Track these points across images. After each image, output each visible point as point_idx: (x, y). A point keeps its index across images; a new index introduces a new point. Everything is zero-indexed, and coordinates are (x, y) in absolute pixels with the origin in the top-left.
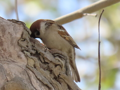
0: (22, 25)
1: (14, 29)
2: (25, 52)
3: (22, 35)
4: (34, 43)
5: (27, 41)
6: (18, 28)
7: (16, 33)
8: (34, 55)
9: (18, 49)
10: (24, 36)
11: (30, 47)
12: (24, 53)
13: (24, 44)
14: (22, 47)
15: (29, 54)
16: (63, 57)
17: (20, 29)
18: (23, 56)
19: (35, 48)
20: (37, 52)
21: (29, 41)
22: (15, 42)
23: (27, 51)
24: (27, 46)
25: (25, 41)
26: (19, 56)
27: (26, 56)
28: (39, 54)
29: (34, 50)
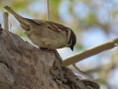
0: (54, 54)
1: (46, 58)
2: (57, 80)
3: (54, 64)
4: (66, 72)
5: (59, 70)
6: (50, 56)
7: (48, 62)
8: (66, 84)
9: (50, 77)
10: (56, 65)
11: (62, 76)
12: (56, 82)
13: (56, 73)
14: (54, 76)
15: (61, 82)
16: (94, 85)
17: (52, 58)
18: (55, 84)
19: (67, 77)
20: (69, 81)
21: (61, 69)
22: (47, 70)
23: (59, 80)
24: (59, 75)
25: (57, 70)
26: (51, 85)
27: (59, 85)
28: (71, 82)
29: (66, 79)
